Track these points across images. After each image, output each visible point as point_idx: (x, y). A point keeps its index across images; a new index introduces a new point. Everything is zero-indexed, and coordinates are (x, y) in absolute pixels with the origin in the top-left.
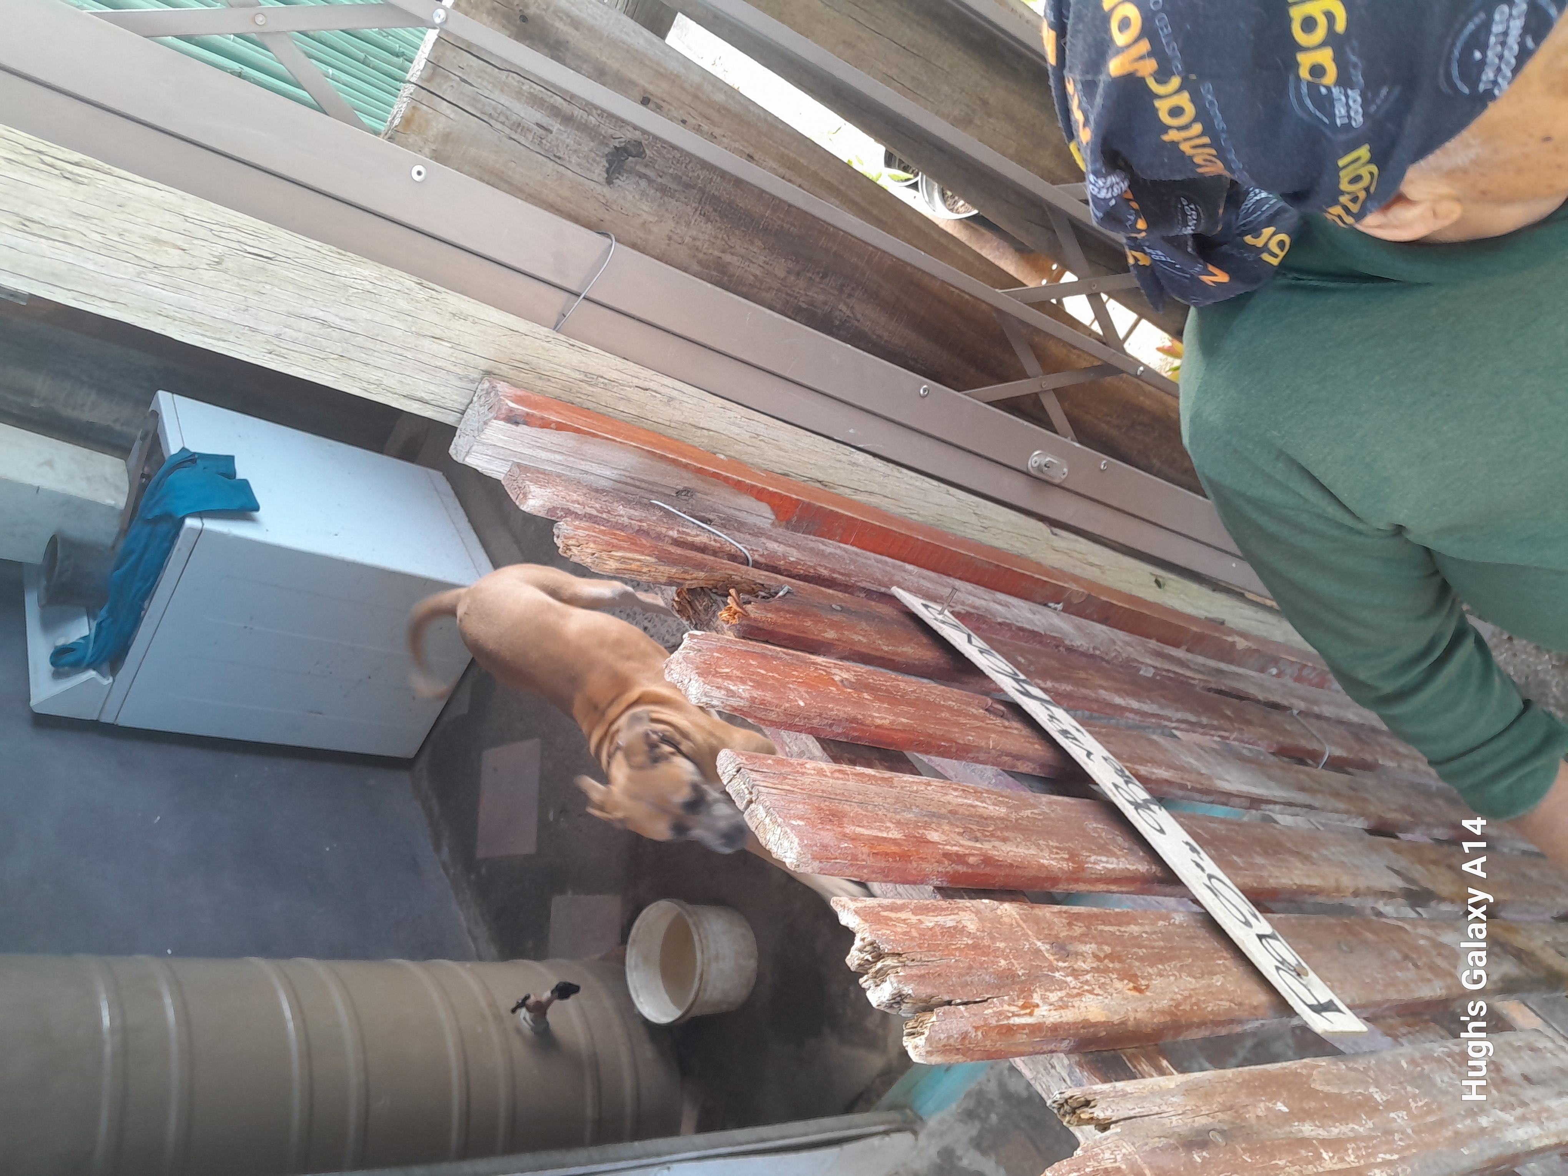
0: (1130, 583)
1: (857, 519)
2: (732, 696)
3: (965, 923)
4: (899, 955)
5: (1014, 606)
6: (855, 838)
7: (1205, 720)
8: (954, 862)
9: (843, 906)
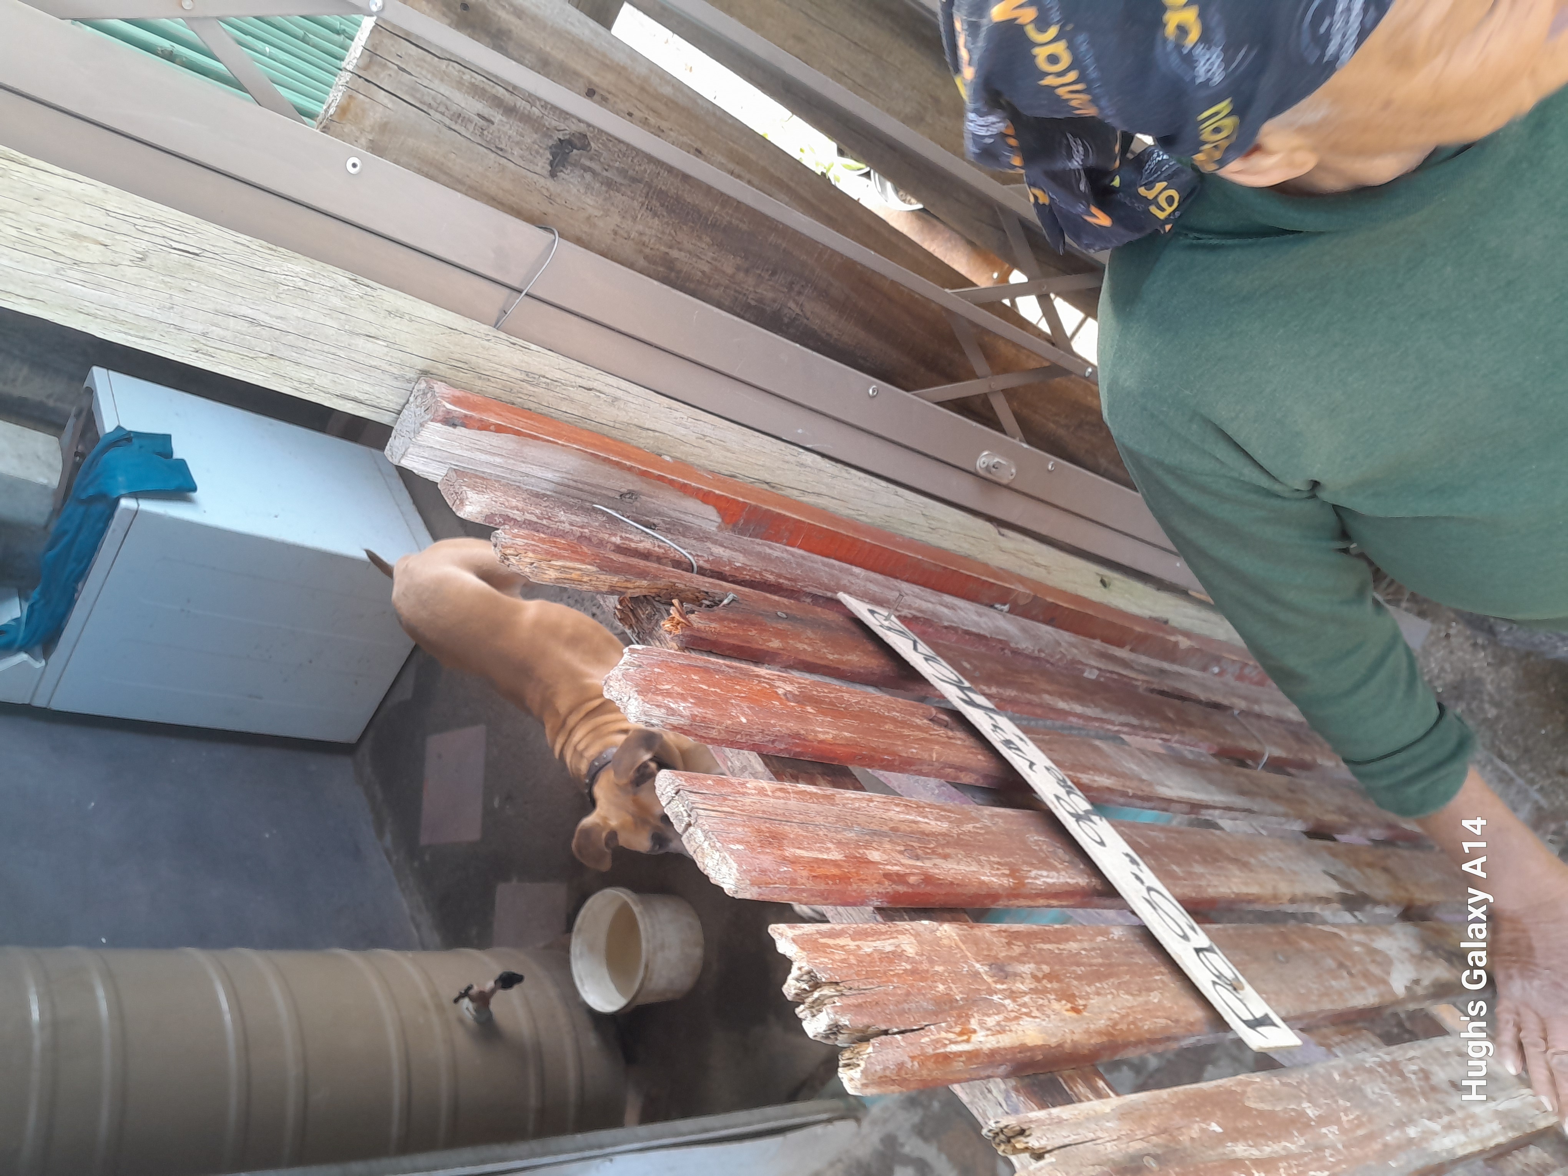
0: (1075, 583)
1: (804, 522)
2: (673, 715)
3: (904, 947)
4: (837, 983)
5: (960, 608)
6: (794, 861)
7: (1147, 723)
8: (894, 882)
9: (781, 935)
